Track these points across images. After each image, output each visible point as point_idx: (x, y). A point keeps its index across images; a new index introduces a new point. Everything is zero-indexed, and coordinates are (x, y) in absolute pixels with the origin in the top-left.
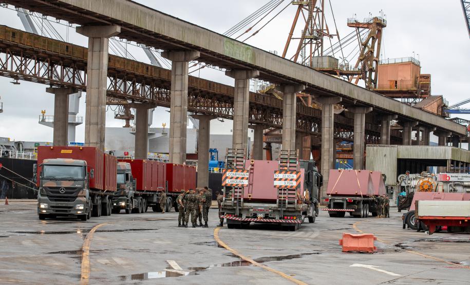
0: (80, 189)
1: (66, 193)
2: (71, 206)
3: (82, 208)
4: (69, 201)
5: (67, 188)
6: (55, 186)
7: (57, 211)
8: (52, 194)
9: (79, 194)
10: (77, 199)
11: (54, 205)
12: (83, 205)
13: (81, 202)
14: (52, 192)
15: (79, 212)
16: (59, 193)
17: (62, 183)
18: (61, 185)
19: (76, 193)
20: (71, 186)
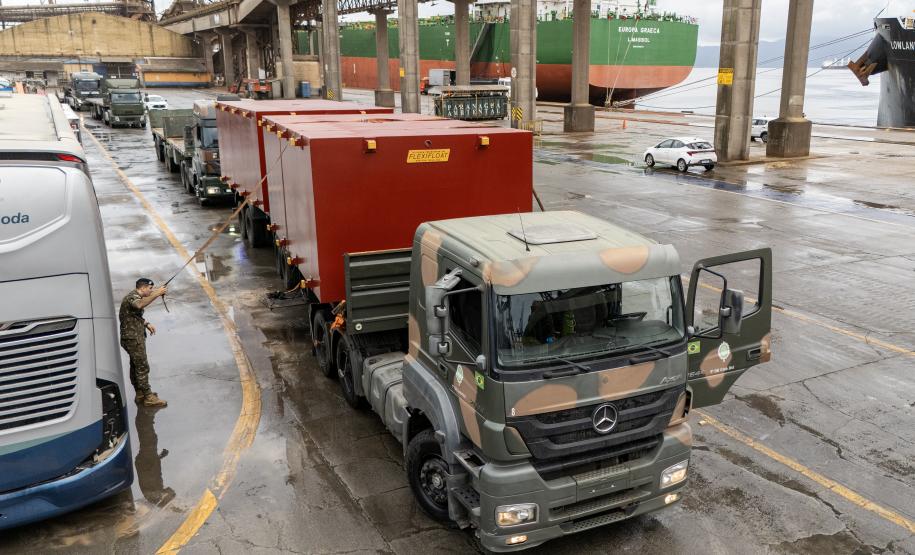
5: (622, 403)
6: (572, 403)
8: (554, 448)
14: (555, 437)
16: (586, 433)
17: (605, 381)
18: (598, 394)
19: (660, 416)
20: (641, 387)
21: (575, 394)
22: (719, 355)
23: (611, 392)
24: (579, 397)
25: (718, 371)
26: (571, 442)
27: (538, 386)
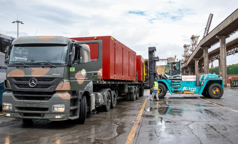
0: (60, 80)
1: (37, 86)
2: (46, 106)
3: (62, 110)
4: (43, 98)
5: (39, 79)
6: (23, 75)
7: (25, 114)
8: (18, 88)
9: (58, 88)
10: (55, 95)
11: (22, 106)
12: (63, 105)
13: (60, 101)
14: (18, 85)
15: (58, 117)
16: (27, 86)
17: (33, 71)
18: (31, 75)
19: (52, 86)
20: (45, 75)
21: (24, 73)
22: (82, 73)
23: (35, 75)
24: (25, 74)
25: (81, 79)
26: (23, 88)
27: (14, 69)
